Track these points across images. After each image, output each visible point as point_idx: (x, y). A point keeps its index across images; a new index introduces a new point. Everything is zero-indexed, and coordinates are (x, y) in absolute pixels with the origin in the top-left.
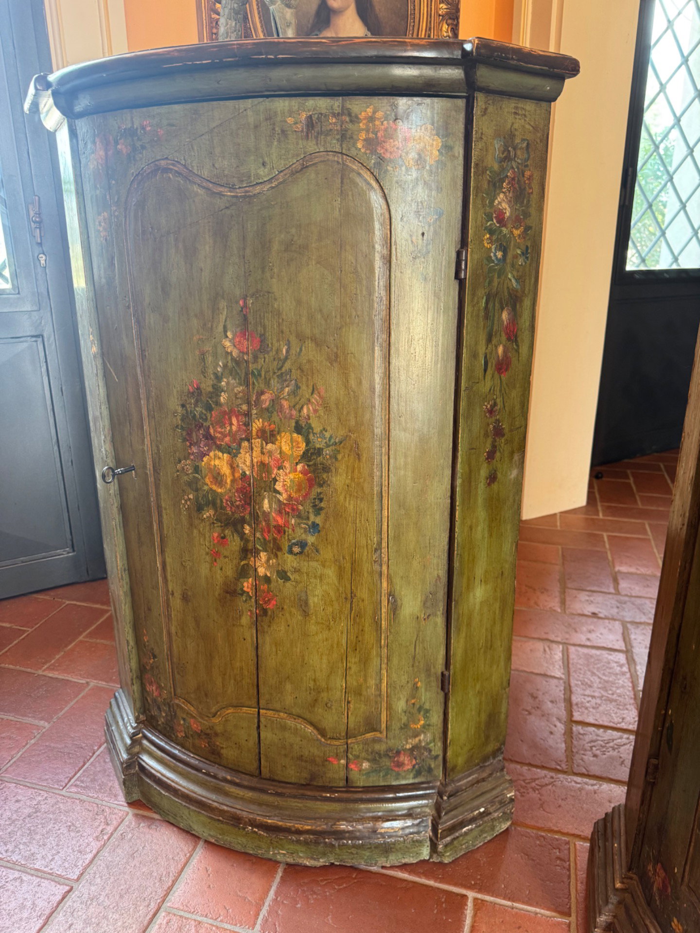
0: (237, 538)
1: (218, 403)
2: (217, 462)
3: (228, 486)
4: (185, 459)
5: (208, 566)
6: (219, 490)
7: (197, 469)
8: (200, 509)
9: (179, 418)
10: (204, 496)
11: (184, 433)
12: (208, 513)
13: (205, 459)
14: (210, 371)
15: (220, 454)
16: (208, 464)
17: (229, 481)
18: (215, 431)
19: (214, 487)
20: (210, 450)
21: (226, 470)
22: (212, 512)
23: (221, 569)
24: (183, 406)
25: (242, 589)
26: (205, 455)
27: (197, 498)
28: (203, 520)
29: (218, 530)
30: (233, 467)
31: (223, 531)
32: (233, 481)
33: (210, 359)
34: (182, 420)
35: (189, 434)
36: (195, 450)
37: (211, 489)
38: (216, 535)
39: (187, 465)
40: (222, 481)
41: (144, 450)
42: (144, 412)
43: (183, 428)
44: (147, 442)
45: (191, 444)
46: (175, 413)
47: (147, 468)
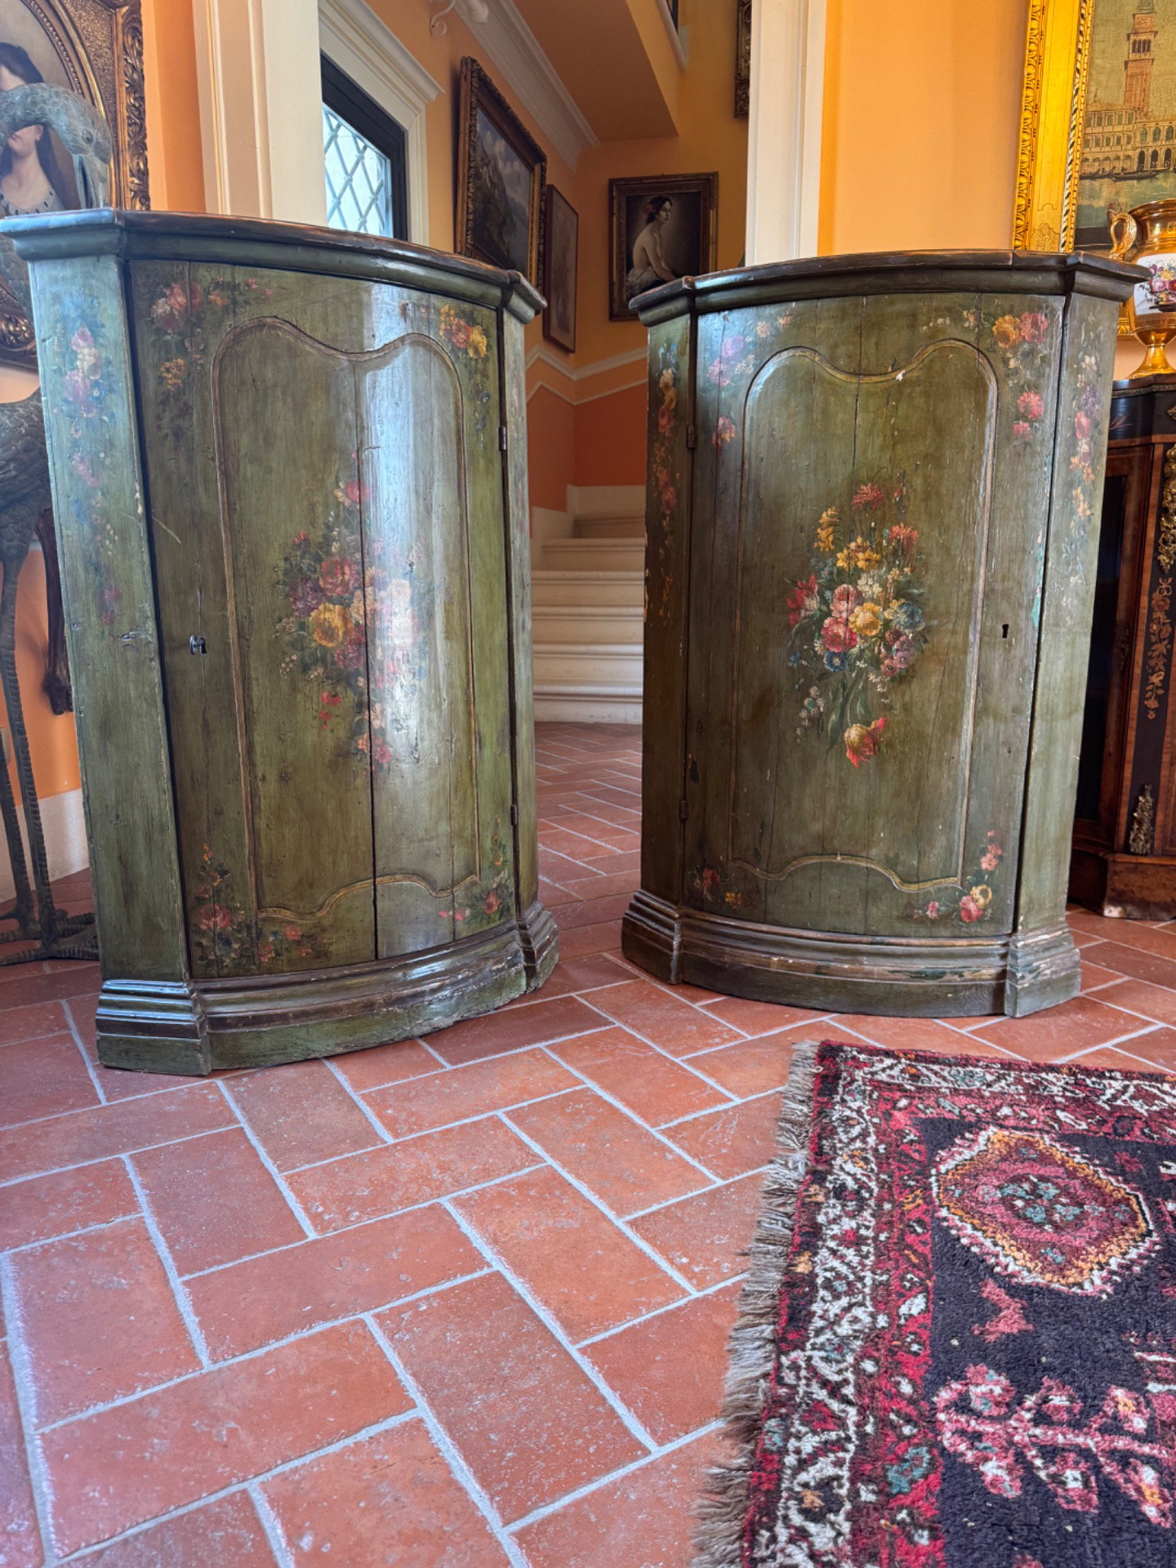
0: (350, 693)
1: (329, 553)
2: (327, 615)
3: (340, 639)
4: (288, 616)
5: (315, 731)
6: (330, 645)
7: (302, 626)
8: (305, 668)
9: (280, 573)
10: (311, 654)
11: (287, 589)
12: (317, 672)
13: (313, 614)
14: (320, 521)
15: (331, 606)
16: (317, 618)
17: (341, 633)
18: (326, 582)
19: (324, 643)
20: (319, 603)
21: (337, 622)
22: (320, 670)
23: (332, 731)
24: (286, 559)
25: (356, 749)
26: (313, 609)
27: (302, 659)
28: (310, 681)
29: (329, 688)
30: (345, 619)
31: (334, 688)
32: (345, 633)
33: (320, 509)
34: (286, 574)
35: (294, 588)
36: (300, 605)
37: (321, 645)
38: (325, 695)
39: (291, 623)
40: (333, 634)
41: (225, 617)
42: (228, 572)
43: (285, 583)
44: (231, 606)
45: (296, 599)
46: (274, 568)
47: (228, 637)
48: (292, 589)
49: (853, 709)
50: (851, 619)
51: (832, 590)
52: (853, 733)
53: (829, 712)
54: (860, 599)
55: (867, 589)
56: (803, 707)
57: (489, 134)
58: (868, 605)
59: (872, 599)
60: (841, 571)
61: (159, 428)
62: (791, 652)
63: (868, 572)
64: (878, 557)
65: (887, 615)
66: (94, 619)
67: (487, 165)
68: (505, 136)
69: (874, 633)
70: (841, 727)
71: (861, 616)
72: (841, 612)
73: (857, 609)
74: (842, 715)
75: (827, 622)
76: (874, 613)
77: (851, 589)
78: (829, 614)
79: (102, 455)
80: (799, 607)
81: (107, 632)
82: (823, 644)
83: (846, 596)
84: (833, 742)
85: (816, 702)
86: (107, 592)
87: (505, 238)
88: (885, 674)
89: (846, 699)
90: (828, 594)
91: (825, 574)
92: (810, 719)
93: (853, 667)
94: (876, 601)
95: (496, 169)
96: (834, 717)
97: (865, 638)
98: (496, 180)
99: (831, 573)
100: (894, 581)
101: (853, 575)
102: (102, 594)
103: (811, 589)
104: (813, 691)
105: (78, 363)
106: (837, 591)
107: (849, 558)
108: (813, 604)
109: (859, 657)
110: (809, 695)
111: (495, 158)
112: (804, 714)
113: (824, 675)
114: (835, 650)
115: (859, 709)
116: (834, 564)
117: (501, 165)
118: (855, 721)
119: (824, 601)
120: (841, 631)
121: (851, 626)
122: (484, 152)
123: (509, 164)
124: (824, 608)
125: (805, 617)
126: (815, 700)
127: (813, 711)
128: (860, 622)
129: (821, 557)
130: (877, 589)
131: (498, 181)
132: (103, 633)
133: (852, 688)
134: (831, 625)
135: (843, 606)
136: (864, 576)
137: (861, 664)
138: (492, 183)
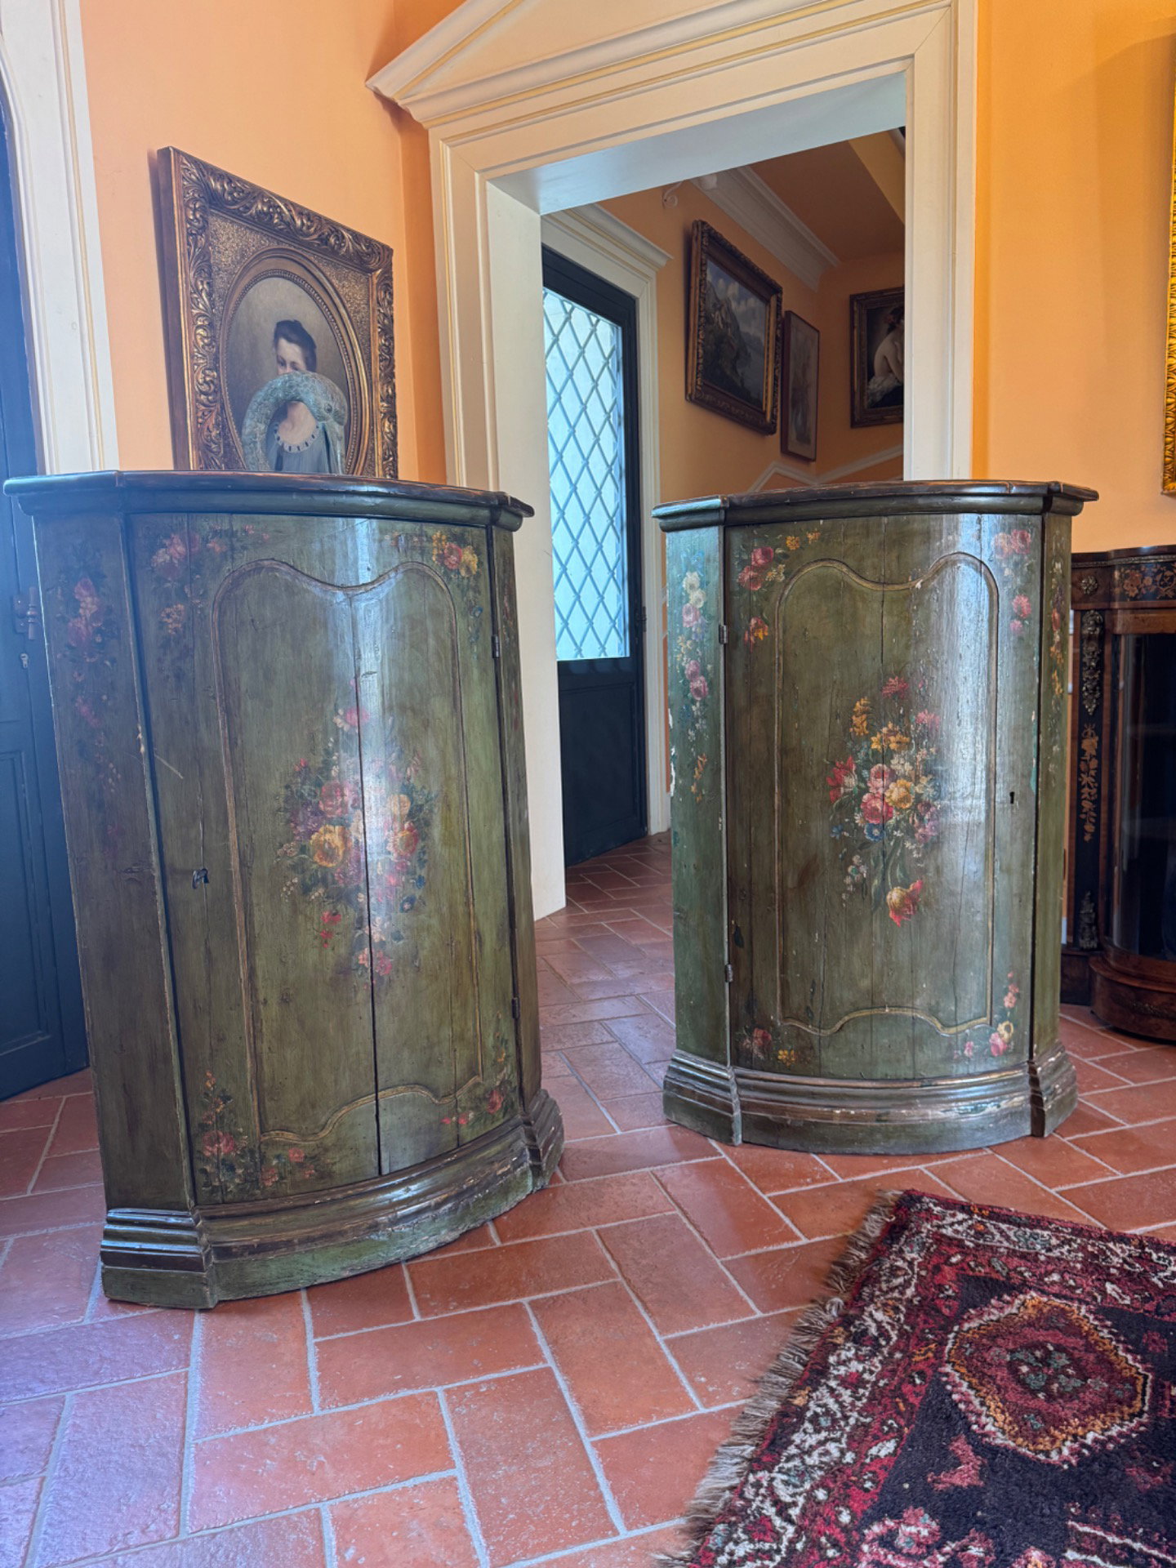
0: (350, 909)
1: (328, 778)
2: (328, 837)
3: (341, 858)
4: (289, 841)
5: (316, 951)
6: (330, 865)
7: (303, 849)
8: (306, 889)
9: (281, 800)
10: (312, 875)
11: (288, 815)
12: (318, 892)
13: (314, 837)
14: (320, 748)
15: (331, 828)
16: (318, 840)
17: (341, 853)
18: (326, 805)
19: (324, 863)
20: (319, 827)
21: (337, 841)
22: (321, 890)
23: (333, 949)
24: (287, 787)
25: (357, 964)
26: (313, 833)
27: (303, 881)
28: (311, 901)
29: (329, 906)
30: (345, 838)
31: (335, 906)
32: (344, 852)
33: (320, 737)
34: (286, 801)
35: (295, 814)
36: (301, 829)
37: (321, 866)
38: (326, 912)
39: (291, 848)
40: (333, 854)
41: (227, 847)
42: (230, 804)
43: (286, 810)
44: (233, 836)
45: (296, 824)
46: (276, 797)
47: (229, 866)
48: (292, 815)
49: (893, 874)
50: (887, 794)
51: (869, 769)
52: (894, 896)
53: (871, 877)
54: (894, 776)
55: (899, 767)
56: (847, 874)
57: (721, 281)
58: (901, 781)
59: (904, 777)
60: (875, 752)
62: (832, 825)
63: (899, 753)
64: (908, 739)
65: (918, 789)
66: (97, 853)
67: (720, 309)
68: (737, 278)
69: (908, 806)
70: (884, 890)
71: (895, 792)
72: (877, 789)
73: (892, 785)
74: (884, 879)
75: (866, 797)
76: (907, 789)
77: (885, 767)
78: (867, 790)
80: (838, 784)
81: (110, 866)
82: (863, 817)
83: (881, 775)
84: (877, 904)
85: (858, 869)
86: (109, 827)
87: (740, 371)
88: (920, 841)
89: (886, 865)
90: (865, 773)
91: (861, 755)
92: (855, 885)
93: (890, 836)
94: (909, 779)
95: (729, 309)
96: (876, 882)
97: (900, 810)
98: (729, 321)
99: (867, 754)
100: (923, 760)
101: (885, 756)
102: (105, 830)
103: (850, 769)
104: (856, 859)
105: (81, 611)
106: (873, 770)
107: (881, 741)
108: (851, 782)
109: (896, 828)
110: (852, 863)
111: (728, 301)
112: (848, 880)
113: (865, 844)
114: (874, 822)
115: (898, 873)
116: (869, 747)
117: (734, 305)
118: (895, 884)
119: (862, 779)
120: (878, 805)
121: (887, 800)
122: (717, 298)
123: (743, 303)
124: (863, 785)
125: (845, 794)
126: (858, 867)
127: (857, 877)
128: (895, 796)
129: (857, 741)
130: (908, 767)
131: (732, 321)
133: (891, 855)
134: (869, 800)
135: (879, 783)
136: (896, 757)
137: (898, 834)
138: (723, 323)
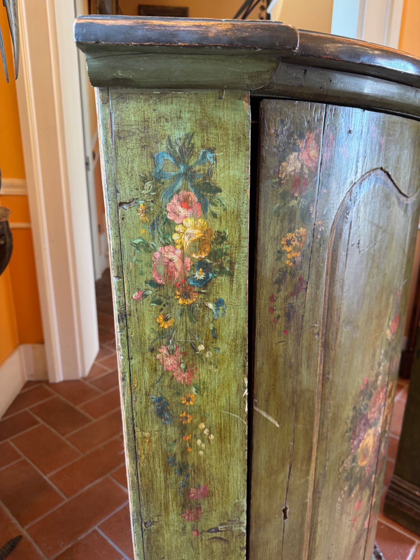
41: (307, 481)
42: (315, 440)
61: (272, 310)
66: (173, 517)
79: (201, 348)
81: (189, 528)
86: (193, 490)
102: (187, 493)
105: (175, 237)
132: (184, 529)
